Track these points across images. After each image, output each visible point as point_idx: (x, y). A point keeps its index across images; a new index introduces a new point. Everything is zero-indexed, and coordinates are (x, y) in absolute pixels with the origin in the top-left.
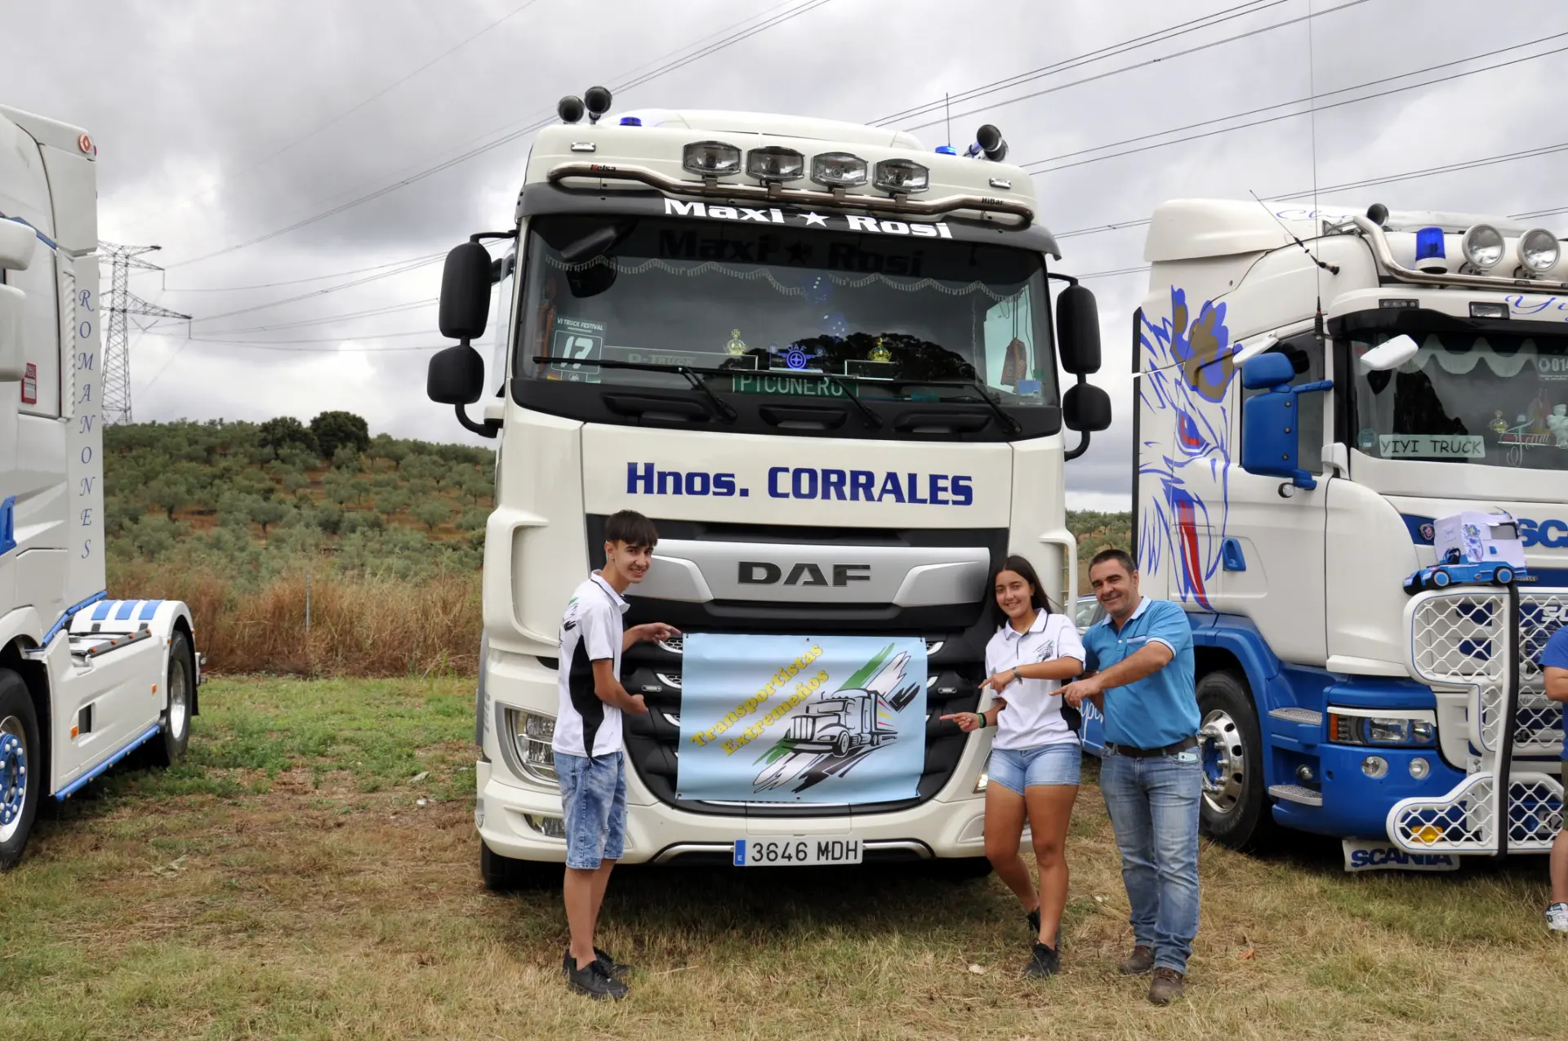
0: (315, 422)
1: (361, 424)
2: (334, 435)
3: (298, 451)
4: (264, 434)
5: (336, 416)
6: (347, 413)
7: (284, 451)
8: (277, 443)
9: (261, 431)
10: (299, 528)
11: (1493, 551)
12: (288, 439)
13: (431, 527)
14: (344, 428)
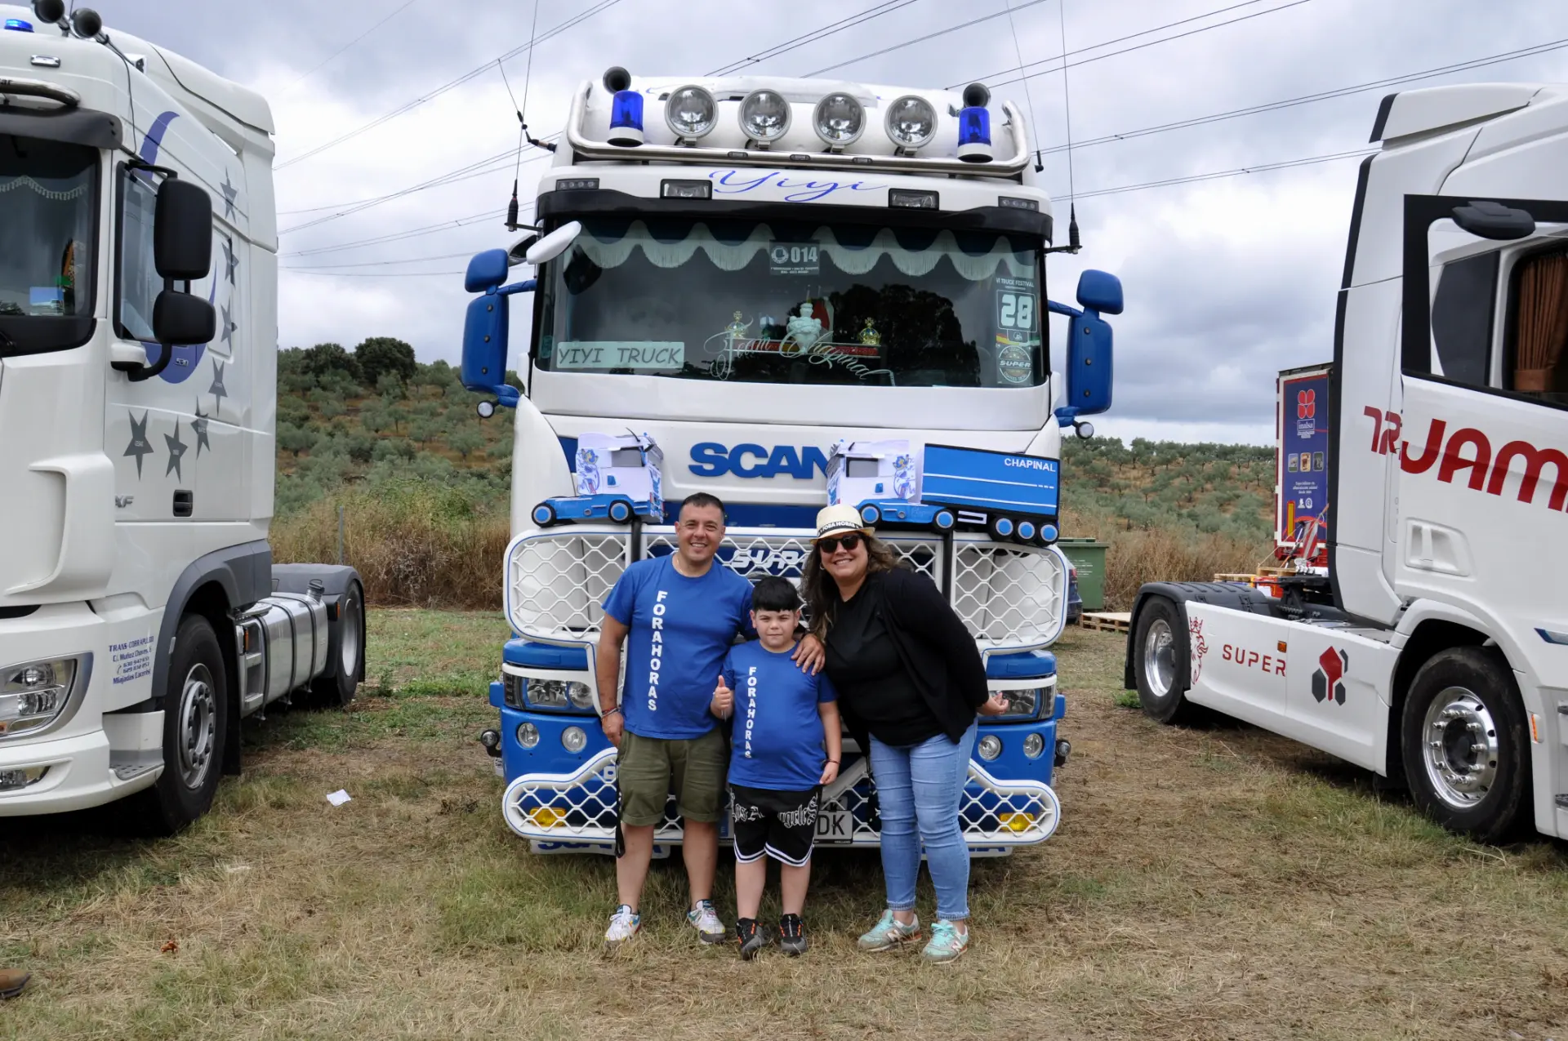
0: (361, 348)
1: (407, 351)
2: (379, 362)
3: (338, 378)
4: (307, 361)
5: (381, 342)
6: (394, 339)
7: (325, 378)
8: (319, 370)
9: (304, 358)
10: (328, 456)
11: (611, 481)
12: (330, 367)
13: (465, 456)
14: (389, 355)
